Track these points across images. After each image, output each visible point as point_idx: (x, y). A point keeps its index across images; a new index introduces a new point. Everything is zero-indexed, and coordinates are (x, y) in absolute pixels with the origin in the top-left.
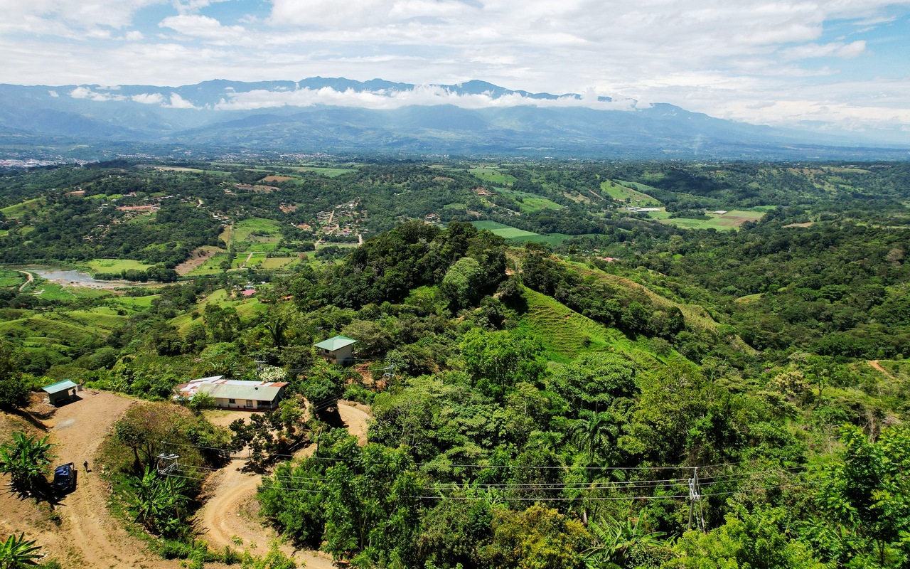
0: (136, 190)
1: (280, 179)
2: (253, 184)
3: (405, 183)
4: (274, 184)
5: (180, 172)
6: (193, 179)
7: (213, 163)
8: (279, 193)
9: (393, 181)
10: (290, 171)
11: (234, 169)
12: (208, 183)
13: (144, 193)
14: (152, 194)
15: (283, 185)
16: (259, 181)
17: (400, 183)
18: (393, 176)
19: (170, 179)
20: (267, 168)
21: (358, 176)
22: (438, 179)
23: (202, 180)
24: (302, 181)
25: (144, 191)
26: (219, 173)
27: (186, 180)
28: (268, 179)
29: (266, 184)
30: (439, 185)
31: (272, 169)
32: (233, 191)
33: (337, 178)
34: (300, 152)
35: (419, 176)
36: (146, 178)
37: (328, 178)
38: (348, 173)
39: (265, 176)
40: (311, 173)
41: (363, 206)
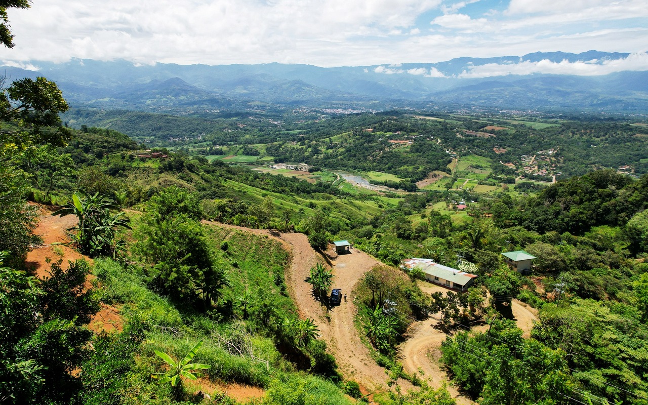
0: (401, 130)
1: (497, 128)
2: (477, 131)
3: (604, 138)
4: (492, 132)
5: (429, 120)
6: (437, 125)
7: (451, 115)
8: (495, 138)
9: (592, 135)
10: (505, 123)
11: (465, 120)
12: (446, 129)
13: (405, 133)
14: (410, 133)
15: (499, 133)
16: (482, 129)
17: (598, 137)
18: (593, 131)
19: (422, 124)
20: (488, 120)
21: (560, 130)
22: (638, 135)
23: (442, 126)
24: (514, 131)
25: (405, 131)
26: (455, 122)
27: (432, 125)
28: (489, 128)
29: (486, 131)
30: (638, 140)
31: (492, 121)
32: (462, 135)
33: (542, 130)
34: (515, 109)
35: (619, 132)
36: (408, 123)
37: (535, 130)
38: (552, 127)
39: (486, 125)
40: (522, 125)
41: (560, 154)
